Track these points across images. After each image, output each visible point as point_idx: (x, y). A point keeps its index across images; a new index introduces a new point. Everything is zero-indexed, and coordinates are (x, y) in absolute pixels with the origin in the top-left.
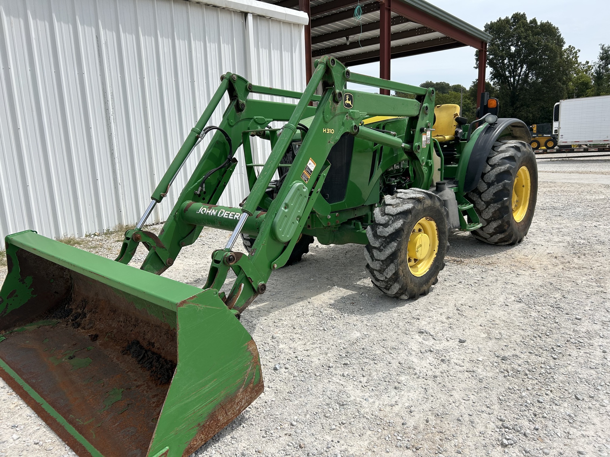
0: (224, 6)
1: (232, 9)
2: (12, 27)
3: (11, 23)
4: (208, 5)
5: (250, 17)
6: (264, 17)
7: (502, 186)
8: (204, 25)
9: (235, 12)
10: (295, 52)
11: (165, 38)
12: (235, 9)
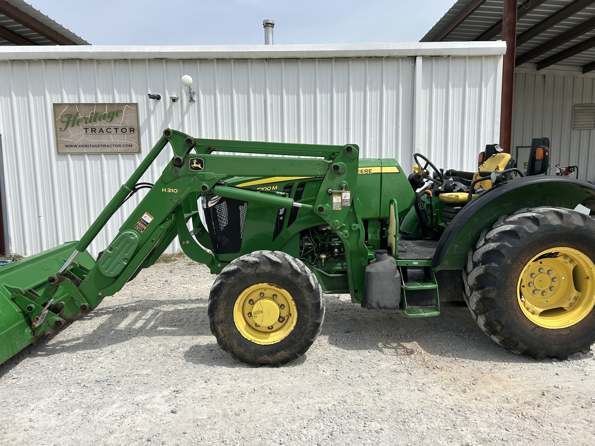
0: (387, 55)
1: (396, 56)
2: (206, 102)
3: (206, 99)
4: (371, 57)
5: (419, 61)
6: (440, 56)
7: (483, 270)
8: (366, 76)
9: (403, 58)
10: (486, 86)
11: (324, 93)
12: (399, 55)
